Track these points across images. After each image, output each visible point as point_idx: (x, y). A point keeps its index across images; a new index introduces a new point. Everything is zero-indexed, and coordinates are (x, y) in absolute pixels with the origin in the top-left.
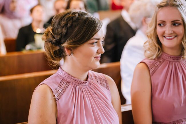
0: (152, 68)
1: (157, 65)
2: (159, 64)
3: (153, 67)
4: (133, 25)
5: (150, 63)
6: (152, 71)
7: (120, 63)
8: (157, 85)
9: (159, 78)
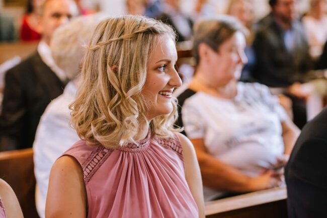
0: (87, 167)
1: (99, 161)
2: (101, 158)
3: (89, 165)
4: (61, 74)
5: (82, 158)
6: (89, 172)
7: (32, 150)
8: (99, 202)
9: (102, 187)
